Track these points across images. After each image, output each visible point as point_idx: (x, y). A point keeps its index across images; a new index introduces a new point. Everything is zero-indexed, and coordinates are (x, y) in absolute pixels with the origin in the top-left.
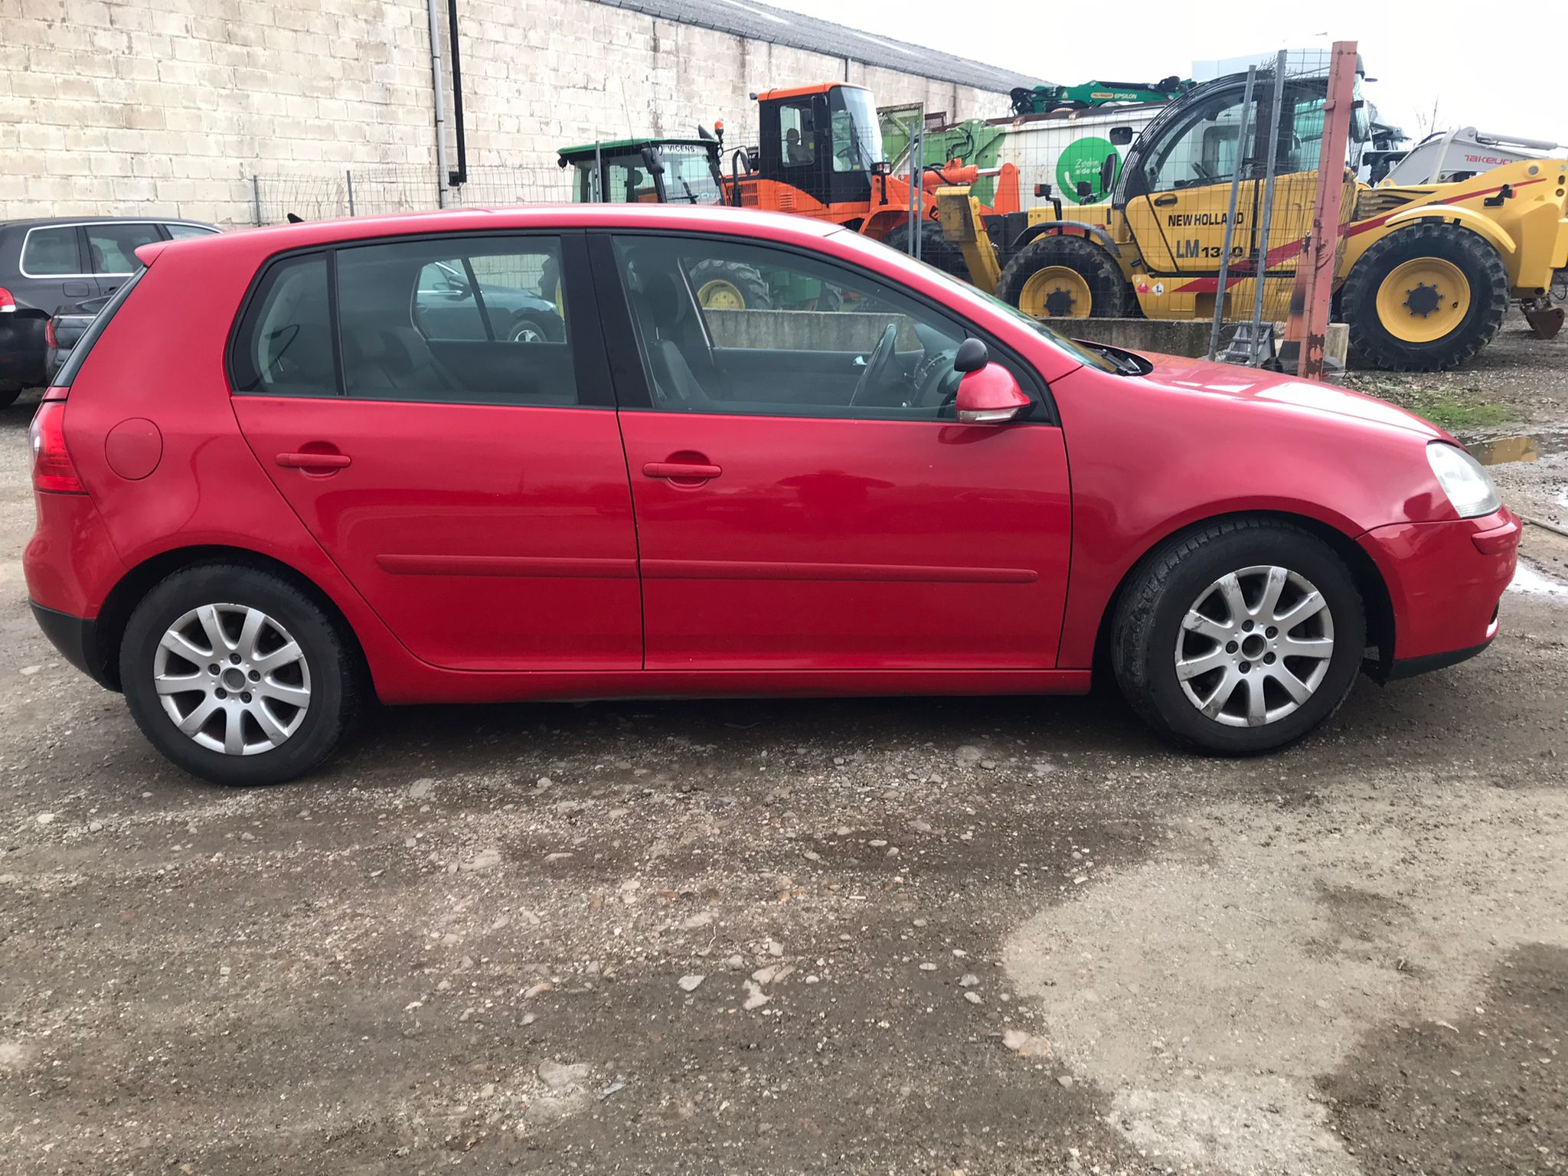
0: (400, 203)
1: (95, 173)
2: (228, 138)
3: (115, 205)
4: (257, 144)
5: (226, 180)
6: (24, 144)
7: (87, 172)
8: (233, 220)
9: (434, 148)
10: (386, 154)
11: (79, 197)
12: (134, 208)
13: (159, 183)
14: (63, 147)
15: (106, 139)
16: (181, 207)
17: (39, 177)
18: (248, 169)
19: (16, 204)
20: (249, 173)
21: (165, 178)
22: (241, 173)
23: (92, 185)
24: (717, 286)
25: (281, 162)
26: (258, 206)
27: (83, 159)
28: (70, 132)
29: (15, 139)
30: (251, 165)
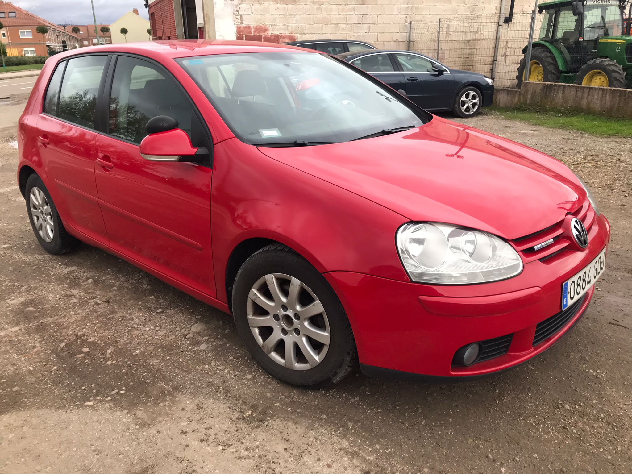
0: (477, 32)
1: (348, 23)
2: (403, 6)
3: (353, 35)
4: (414, 8)
5: (399, 24)
6: (323, 12)
7: (344, 22)
8: (399, 40)
9: (499, 6)
10: (474, 10)
11: (340, 32)
12: (360, 36)
13: (372, 26)
14: (337, 13)
15: (354, 9)
16: (379, 35)
17: (327, 24)
18: (409, 19)
19: (318, 35)
20: (408, 21)
21: (374, 24)
22: (406, 21)
23: (346, 27)
24: (597, 73)
25: (424, 15)
26: (410, 34)
27: (344, 17)
28: (341, 7)
29: (320, 10)
30: (410, 17)
